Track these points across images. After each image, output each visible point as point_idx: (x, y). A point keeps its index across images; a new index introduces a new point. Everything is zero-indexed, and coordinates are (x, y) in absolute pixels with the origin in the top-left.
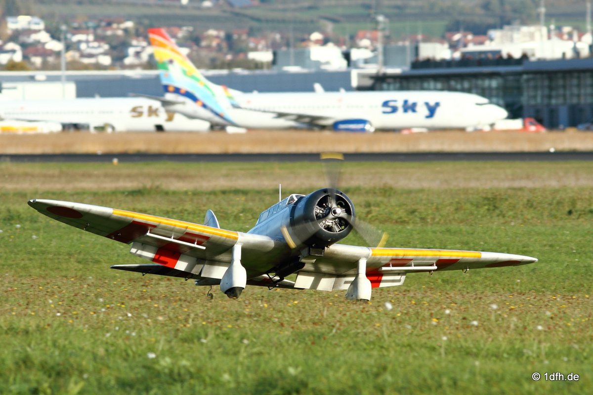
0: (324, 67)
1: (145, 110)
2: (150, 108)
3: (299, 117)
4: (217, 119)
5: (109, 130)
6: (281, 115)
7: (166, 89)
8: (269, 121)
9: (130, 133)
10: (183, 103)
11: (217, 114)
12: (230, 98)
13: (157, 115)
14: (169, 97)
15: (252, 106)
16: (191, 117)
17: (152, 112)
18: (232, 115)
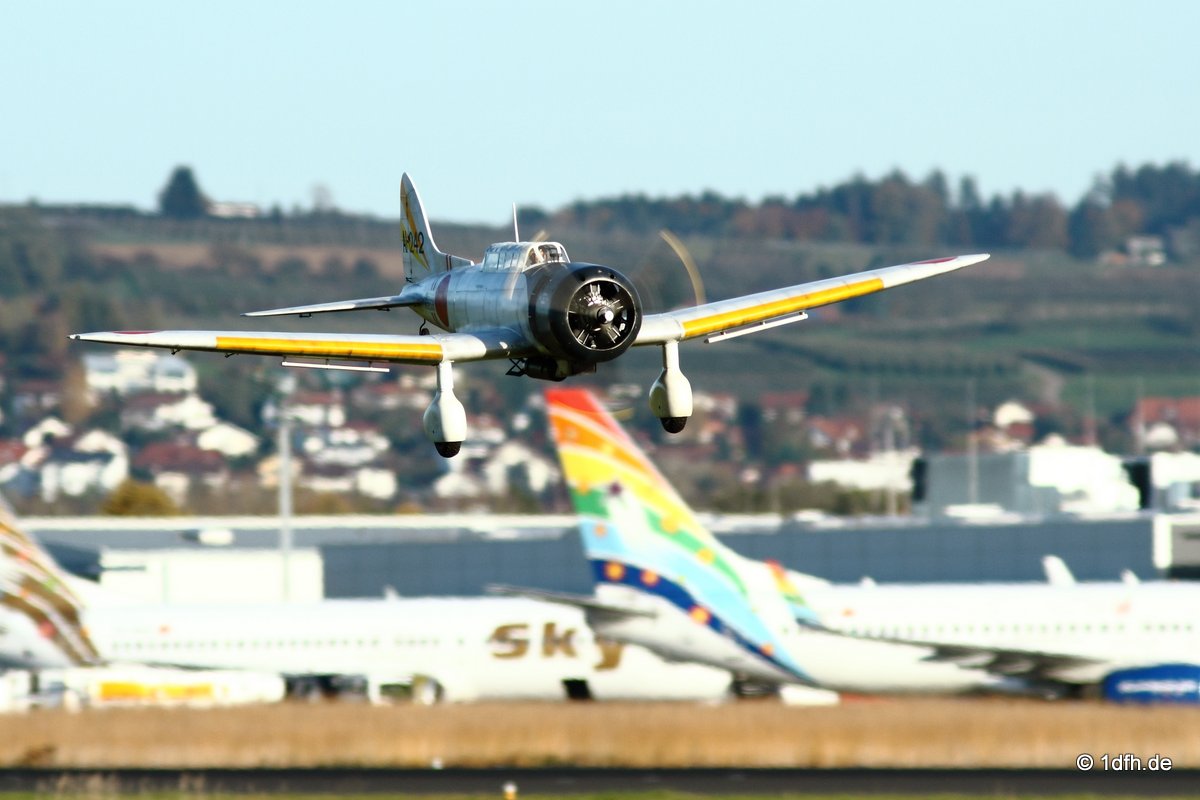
0: (1069, 507)
1: (535, 636)
2: (550, 628)
3: (1001, 660)
4: (753, 663)
5: (426, 696)
6: (944, 653)
7: (600, 571)
8: (910, 669)
9: (487, 704)
10: (652, 615)
11: (753, 649)
12: (795, 599)
13: (570, 652)
14: (609, 595)
15: (860, 623)
16: (673, 656)
17: (556, 641)
18: (797, 650)
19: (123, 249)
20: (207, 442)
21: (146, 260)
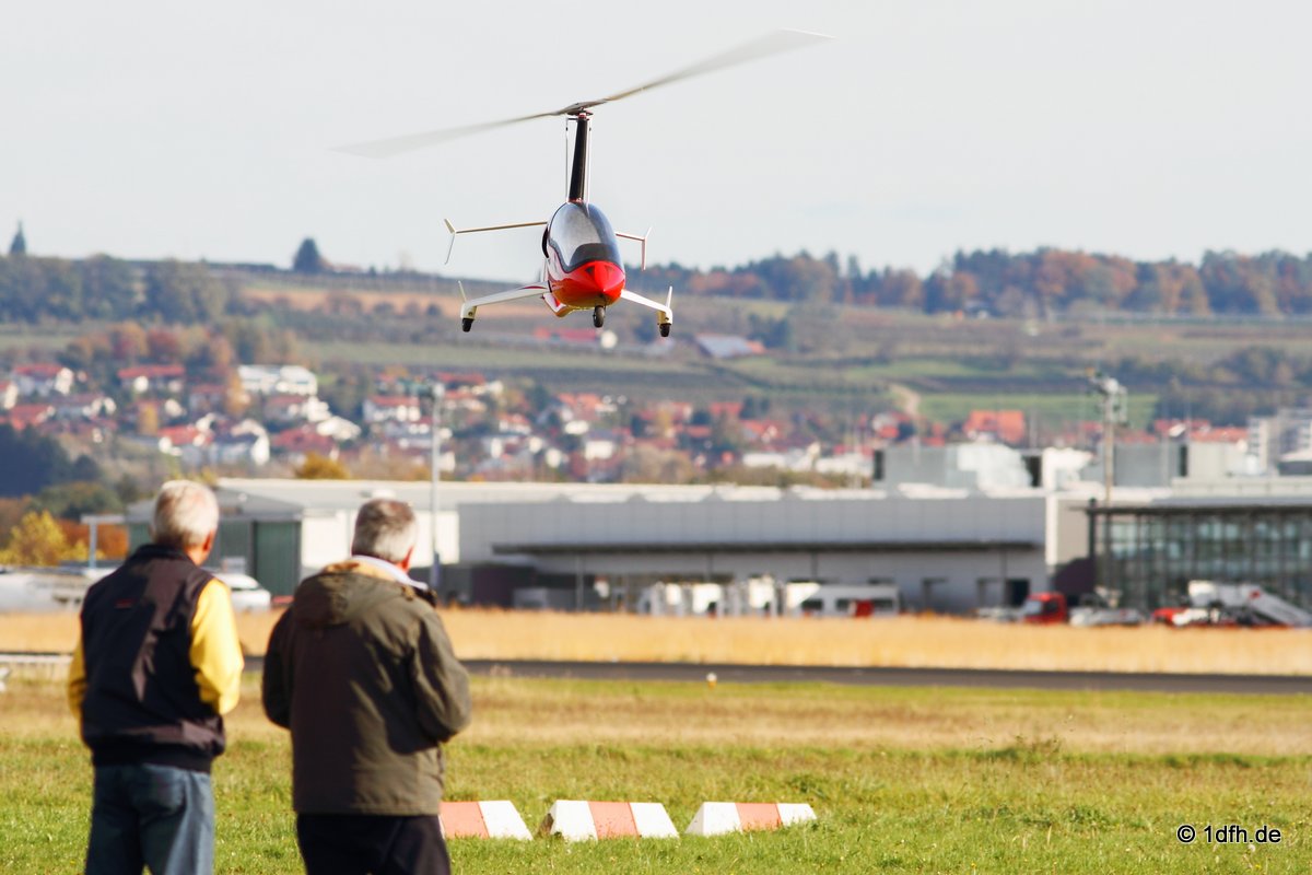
19: (267, 294)
20: (324, 430)
21: (282, 302)
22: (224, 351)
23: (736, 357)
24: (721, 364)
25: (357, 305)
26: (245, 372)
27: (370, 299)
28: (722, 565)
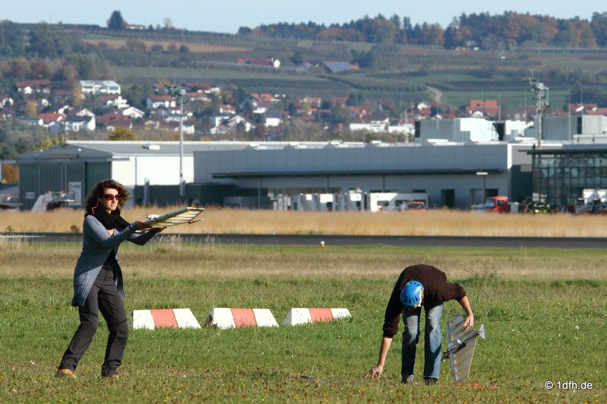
19: (94, 42)
20: (126, 113)
21: (103, 45)
22: (72, 72)
23: (345, 72)
24: (336, 76)
25: (143, 47)
26: (83, 83)
27: (149, 44)
28: (335, 183)
